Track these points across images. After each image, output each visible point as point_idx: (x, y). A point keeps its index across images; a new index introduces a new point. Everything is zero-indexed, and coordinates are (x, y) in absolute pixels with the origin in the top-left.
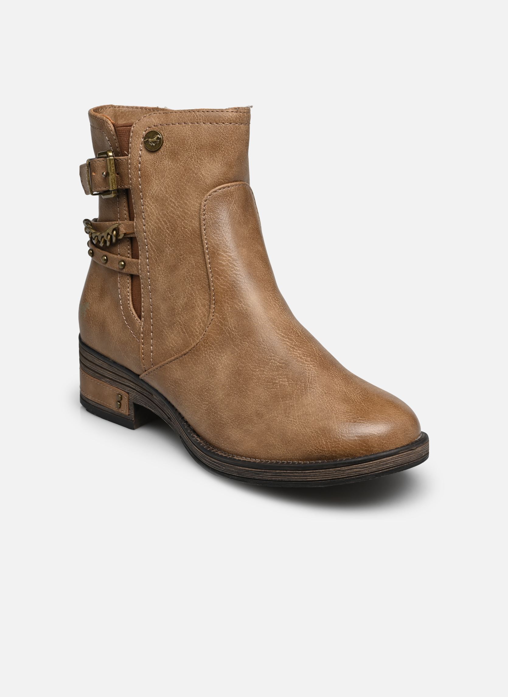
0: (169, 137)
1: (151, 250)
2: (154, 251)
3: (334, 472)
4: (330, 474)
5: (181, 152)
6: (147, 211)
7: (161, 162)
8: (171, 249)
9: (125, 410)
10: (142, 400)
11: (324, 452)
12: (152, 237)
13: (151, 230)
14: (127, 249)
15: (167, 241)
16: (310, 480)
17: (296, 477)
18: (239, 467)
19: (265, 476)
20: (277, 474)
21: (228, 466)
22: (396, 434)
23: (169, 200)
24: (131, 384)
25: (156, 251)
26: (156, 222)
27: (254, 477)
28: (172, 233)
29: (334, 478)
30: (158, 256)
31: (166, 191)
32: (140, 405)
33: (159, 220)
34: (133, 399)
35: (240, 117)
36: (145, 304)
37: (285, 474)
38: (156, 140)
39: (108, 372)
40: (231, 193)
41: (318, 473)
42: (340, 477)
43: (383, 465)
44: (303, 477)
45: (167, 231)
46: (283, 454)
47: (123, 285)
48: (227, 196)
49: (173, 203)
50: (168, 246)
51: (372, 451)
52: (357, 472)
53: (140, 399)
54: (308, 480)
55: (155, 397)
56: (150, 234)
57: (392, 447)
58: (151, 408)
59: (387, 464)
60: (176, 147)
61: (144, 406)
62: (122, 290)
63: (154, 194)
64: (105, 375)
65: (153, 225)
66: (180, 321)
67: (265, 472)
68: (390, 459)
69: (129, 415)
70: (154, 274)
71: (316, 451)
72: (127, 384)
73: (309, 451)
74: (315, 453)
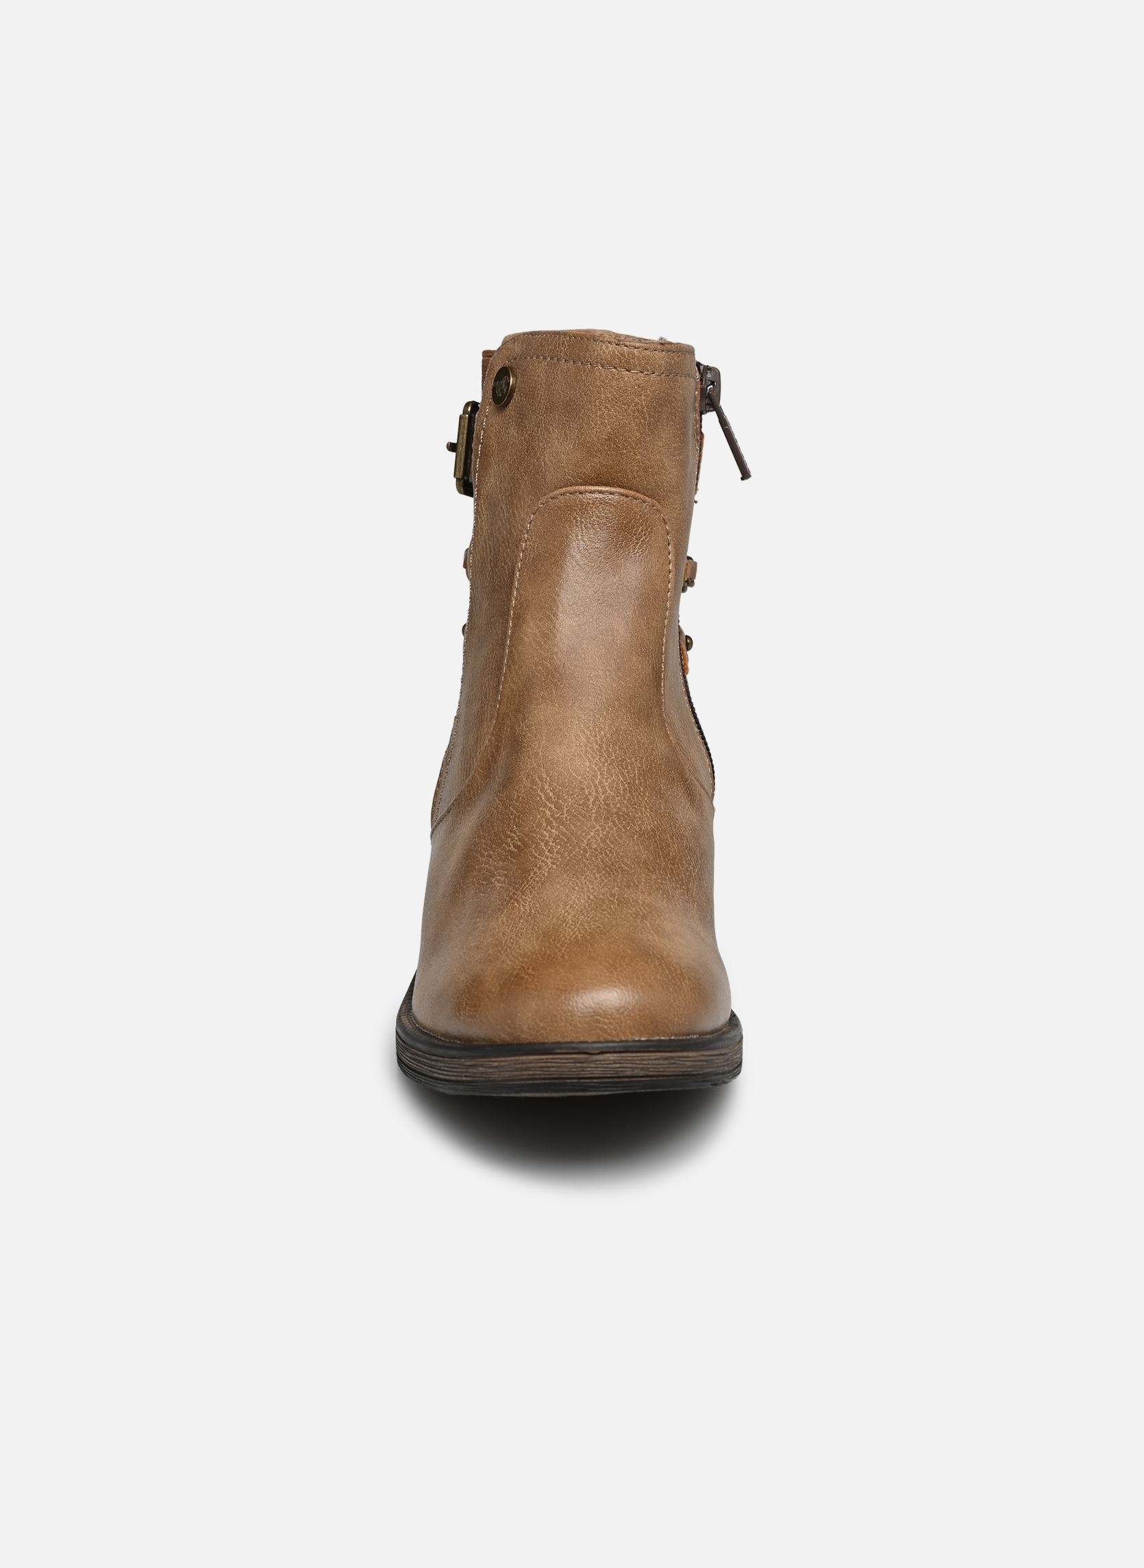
0: (521, 381)
7: (508, 429)
22: (569, 1014)
35: (622, 355)
40: (582, 505)
43: (522, 1070)
48: (574, 510)
57: (554, 1038)
59: (527, 1069)
60: (525, 401)
68: (534, 1060)
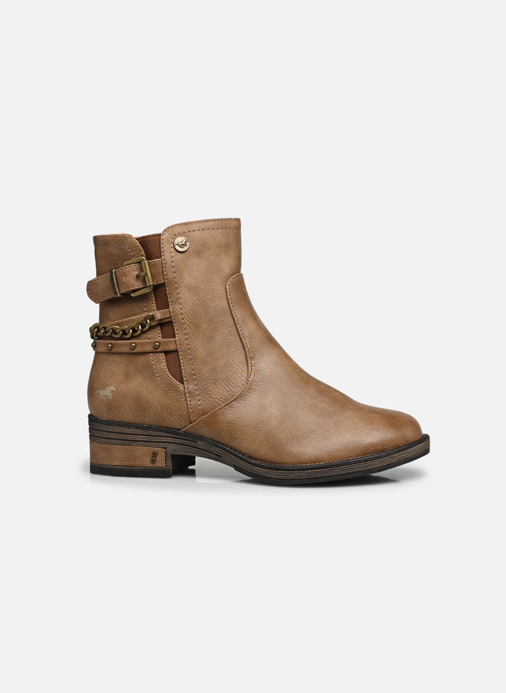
0: (193, 240)
1: (188, 327)
2: (191, 328)
3: (389, 459)
4: (386, 461)
5: (204, 251)
6: (182, 298)
7: (189, 260)
8: (206, 324)
9: (161, 463)
10: (182, 449)
11: (377, 446)
12: (188, 317)
13: (187, 312)
14: (158, 334)
15: (202, 319)
16: (371, 468)
17: (359, 468)
18: (308, 471)
19: (333, 473)
20: (344, 469)
21: (298, 473)
23: (200, 288)
24: (170, 440)
25: (192, 328)
26: (191, 306)
27: (323, 475)
28: (205, 312)
29: (389, 463)
30: (195, 332)
31: (197, 281)
32: (180, 454)
33: (193, 303)
34: (171, 451)
36: (186, 370)
37: (350, 468)
38: (184, 243)
39: (141, 436)
41: (377, 462)
42: (392, 462)
44: (365, 467)
45: (201, 311)
46: (344, 454)
47: (158, 361)
49: (204, 289)
50: (204, 322)
51: (409, 441)
52: (404, 456)
53: (181, 449)
54: (369, 468)
55: (199, 442)
56: (187, 315)
58: (193, 453)
60: (200, 247)
61: (185, 454)
62: (157, 366)
63: (187, 285)
64: (137, 440)
65: (189, 308)
66: (222, 377)
67: (333, 469)
69: (166, 466)
70: (193, 346)
71: (371, 447)
72: (165, 441)
73: (365, 447)
74: (371, 448)
